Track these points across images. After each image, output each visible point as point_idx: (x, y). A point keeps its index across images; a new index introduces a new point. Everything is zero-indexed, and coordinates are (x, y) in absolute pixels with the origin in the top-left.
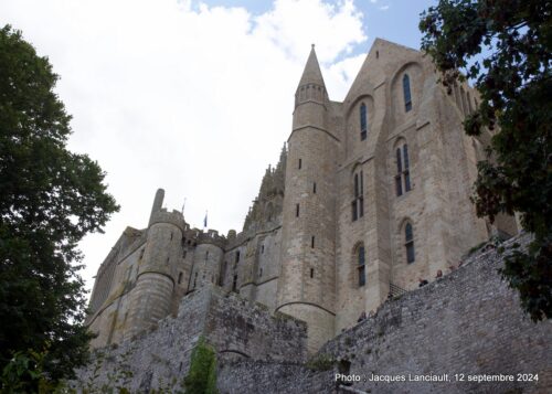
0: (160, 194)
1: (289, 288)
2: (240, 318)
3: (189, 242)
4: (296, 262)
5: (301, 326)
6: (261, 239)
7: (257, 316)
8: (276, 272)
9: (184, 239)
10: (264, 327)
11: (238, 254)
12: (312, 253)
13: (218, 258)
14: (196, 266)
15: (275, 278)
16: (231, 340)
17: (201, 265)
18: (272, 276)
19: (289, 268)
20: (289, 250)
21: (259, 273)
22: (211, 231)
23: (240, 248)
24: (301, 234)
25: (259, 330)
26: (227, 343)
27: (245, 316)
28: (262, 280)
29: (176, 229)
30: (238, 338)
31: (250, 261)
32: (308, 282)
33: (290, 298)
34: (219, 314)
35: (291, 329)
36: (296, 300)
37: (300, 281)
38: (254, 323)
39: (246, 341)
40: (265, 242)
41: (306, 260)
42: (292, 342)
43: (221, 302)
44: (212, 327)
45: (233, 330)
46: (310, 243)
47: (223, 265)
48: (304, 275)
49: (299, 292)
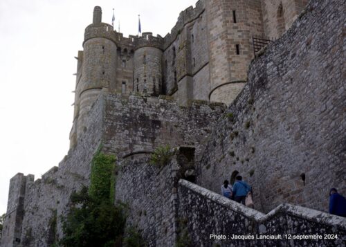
0: (98, 12)
1: (217, 71)
2: (143, 117)
3: (126, 50)
4: (219, 42)
5: (217, 109)
6: (190, 28)
7: (163, 110)
8: (205, 58)
9: (119, 49)
10: (173, 119)
11: (174, 49)
12: (236, 28)
13: (156, 59)
14: (136, 73)
15: (206, 64)
16: (135, 142)
17: (140, 70)
18: (203, 63)
19: (214, 50)
20: (212, 32)
21: (193, 63)
22: (145, 34)
23: (174, 44)
24: (221, 11)
25: (167, 124)
26: (131, 146)
27: (148, 113)
28: (196, 70)
29: (107, 41)
30: (143, 138)
31: (181, 55)
32: (235, 59)
33: (219, 81)
34: (118, 118)
35: (206, 115)
36: (225, 81)
37: (226, 61)
38: (160, 118)
39: (153, 139)
40: (194, 31)
41: (229, 37)
42: (208, 128)
43: (118, 105)
44: (111, 132)
45: (137, 130)
46: (231, 18)
47: (163, 64)
48: (229, 53)
49: (226, 73)
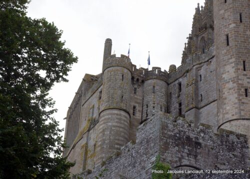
0: (109, 43)
1: (228, 108)
2: (188, 138)
3: (138, 80)
4: (231, 85)
5: (242, 139)
6: (198, 69)
7: (202, 135)
8: (214, 96)
9: (133, 78)
10: (210, 143)
11: (180, 84)
12: (246, 75)
13: (163, 90)
14: (145, 100)
15: (214, 101)
16: (182, 157)
17: (150, 98)
18: (211, 99)
19: (225, 91)
20: (224, 76)
21: (200, 98)
22: (154, 68)
23: (181, 80)
24: (234, 60)
25: (206, 146)
26: (180, 159)
27: (192, 136)
28: (203, 104)
29: (126, 71)
30: (188, 155)
31: (191, 89)
32: (243, 101)
33: (229, 117)
34: (170, 137)
35: (233, 143)
36: (235, 117)
37: (237, 101)
38: (201, 141)
39: (196, 156)
40: (202, 72)
41: (240, 82)
42: (235, 153)
43: (171, 126)
44: (166, 147)
45: (184, 148)
46: (242, 67)
47: (169, 96)
48: (240, 95)
49: (237, 110)
